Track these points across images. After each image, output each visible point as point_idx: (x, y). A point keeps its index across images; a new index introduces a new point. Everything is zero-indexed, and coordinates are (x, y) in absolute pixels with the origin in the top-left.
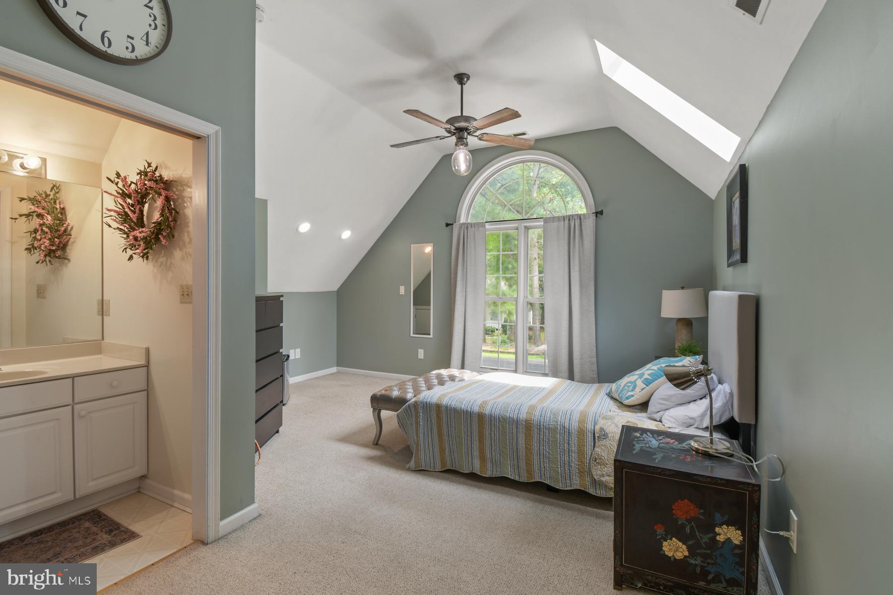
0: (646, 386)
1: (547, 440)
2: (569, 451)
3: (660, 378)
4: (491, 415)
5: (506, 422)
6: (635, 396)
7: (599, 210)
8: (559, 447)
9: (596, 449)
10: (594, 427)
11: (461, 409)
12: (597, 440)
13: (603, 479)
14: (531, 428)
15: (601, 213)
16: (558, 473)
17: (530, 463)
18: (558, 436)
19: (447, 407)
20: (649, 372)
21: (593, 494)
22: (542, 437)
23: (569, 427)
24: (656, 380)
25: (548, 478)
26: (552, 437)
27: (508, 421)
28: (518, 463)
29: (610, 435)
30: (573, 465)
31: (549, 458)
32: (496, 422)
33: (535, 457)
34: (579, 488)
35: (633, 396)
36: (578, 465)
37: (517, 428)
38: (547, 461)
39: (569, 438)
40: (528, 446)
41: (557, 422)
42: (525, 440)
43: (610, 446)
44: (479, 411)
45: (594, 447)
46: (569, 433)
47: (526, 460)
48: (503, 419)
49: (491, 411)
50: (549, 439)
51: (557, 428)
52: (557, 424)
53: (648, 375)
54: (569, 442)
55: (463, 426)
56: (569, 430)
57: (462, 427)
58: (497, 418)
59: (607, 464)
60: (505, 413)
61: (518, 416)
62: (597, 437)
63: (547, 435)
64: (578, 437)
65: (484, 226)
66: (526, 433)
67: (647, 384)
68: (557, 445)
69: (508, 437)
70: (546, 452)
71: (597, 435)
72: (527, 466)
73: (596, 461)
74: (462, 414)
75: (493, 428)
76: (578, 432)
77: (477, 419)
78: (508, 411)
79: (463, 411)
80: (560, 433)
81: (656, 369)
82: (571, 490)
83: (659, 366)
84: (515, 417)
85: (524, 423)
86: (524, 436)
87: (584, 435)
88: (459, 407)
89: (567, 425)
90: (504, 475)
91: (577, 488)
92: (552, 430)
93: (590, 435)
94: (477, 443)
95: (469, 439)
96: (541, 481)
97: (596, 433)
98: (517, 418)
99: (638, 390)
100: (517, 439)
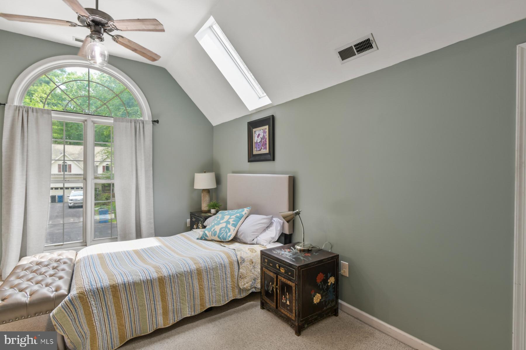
0: (235, 228)
1: (213, 277)
2: (226, 278)
3: (239, 222)
4: (170, 276)
5: (183, 276)
6: (232, 234)
7: (156, 119)
8: (220, 278)
9: (240, 270)
10: (237, 258)
11: (141, 280)
12: (240, 265)
13: (245, 286)
14: (201, 274)
15: (157, 122)
16: (220, 295)
17: (203, 297)
18: (219, 271)
19: (125, 284)
20: (233, 220)
21: (240, 298)
22: (209, 276)
23: (224, 263)
24: (238, 223)
25: (215, 303)
26: (215, 274)
27: (184, 275)
28: (194, 302)
29: (246, 259)
30: (229, 286)
31: (215, 288)
32: (175, 279)
33: (206, 292)
34: (233, 298)
35: (231, 235)
36: (231, 285)
37: (192, 277)
38: (214, 291)
39: (225, 270)
40: (201, 287)
41: (216, 263)
42: (199, 283)
43: (247, 266)
44: (159, 276)
45: (239, 270)
46: (225, 267)
47: (200, 297)
48: (180, 274)
49: (169, 272)
50: (214, 276)
51: (218, 266)
52: (217, 264)
53: (232, 221)
54: (226, 273)
55: (145, 294)
56: (224, 265)
57: (144, 296)
58: (175, 275)
59: (246, 277)
60: (180, 270)
61: (190, 268)
62: (240, 263)
63: (212, 273)
64: (230, 268)
65: (51, 114)
66: (198, 278)
67: (235, 226)
68: (219, 277)
69: (185, 286)
70: (213, 285)
71: (240, 262)
72: (201, 301)
73: (241, 277)
74: (143, 285)
75: (173, 285)
76: (229, 264)
77: (158, 283)
78: (180, 267)
79: (144, 281)
80: (220, 269)
81: (235, 217)
82: (228, 302)
83: (235, 216)
84: (189, 270)
85: (196, 272)
86: (197, 280)
87: (233, 265)
88: (138, 279)
89: (222, 262)
90: (184, 317)
91: (232, 299)
92: (215, 269)
93: (236, 264)
94: (160, 303)
95: (152, 302)
96: (210, 306)
97: (239, 261)
98: (190, 270)
99: (232, 231)
100: (193, 285)
